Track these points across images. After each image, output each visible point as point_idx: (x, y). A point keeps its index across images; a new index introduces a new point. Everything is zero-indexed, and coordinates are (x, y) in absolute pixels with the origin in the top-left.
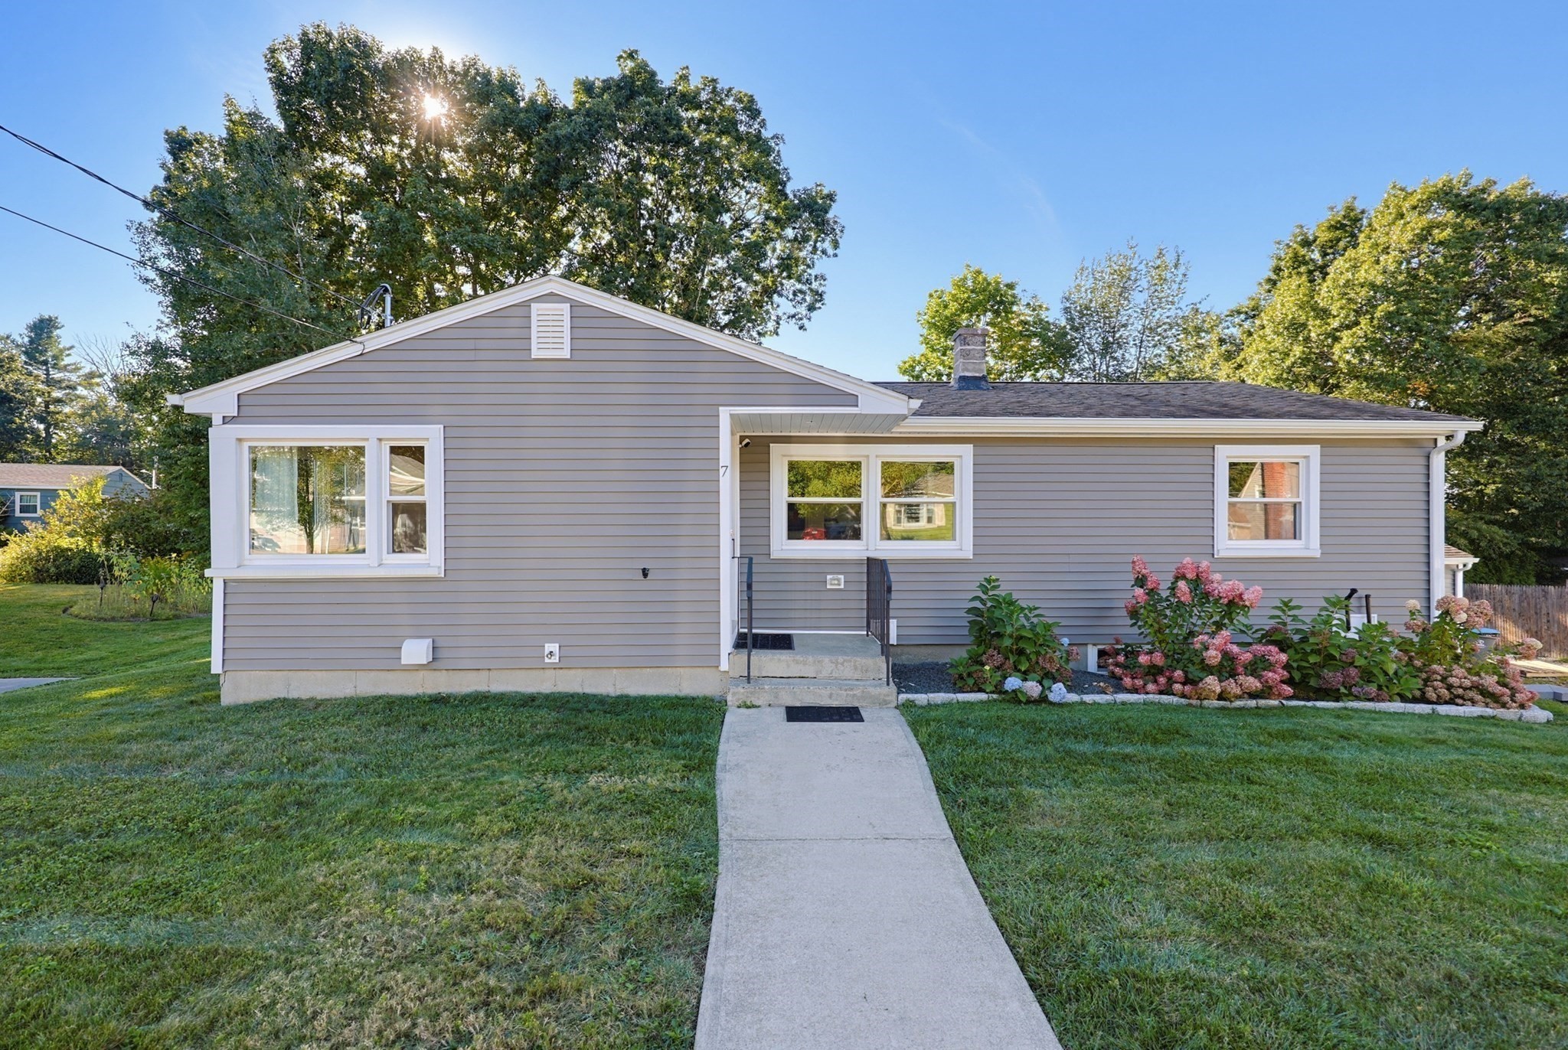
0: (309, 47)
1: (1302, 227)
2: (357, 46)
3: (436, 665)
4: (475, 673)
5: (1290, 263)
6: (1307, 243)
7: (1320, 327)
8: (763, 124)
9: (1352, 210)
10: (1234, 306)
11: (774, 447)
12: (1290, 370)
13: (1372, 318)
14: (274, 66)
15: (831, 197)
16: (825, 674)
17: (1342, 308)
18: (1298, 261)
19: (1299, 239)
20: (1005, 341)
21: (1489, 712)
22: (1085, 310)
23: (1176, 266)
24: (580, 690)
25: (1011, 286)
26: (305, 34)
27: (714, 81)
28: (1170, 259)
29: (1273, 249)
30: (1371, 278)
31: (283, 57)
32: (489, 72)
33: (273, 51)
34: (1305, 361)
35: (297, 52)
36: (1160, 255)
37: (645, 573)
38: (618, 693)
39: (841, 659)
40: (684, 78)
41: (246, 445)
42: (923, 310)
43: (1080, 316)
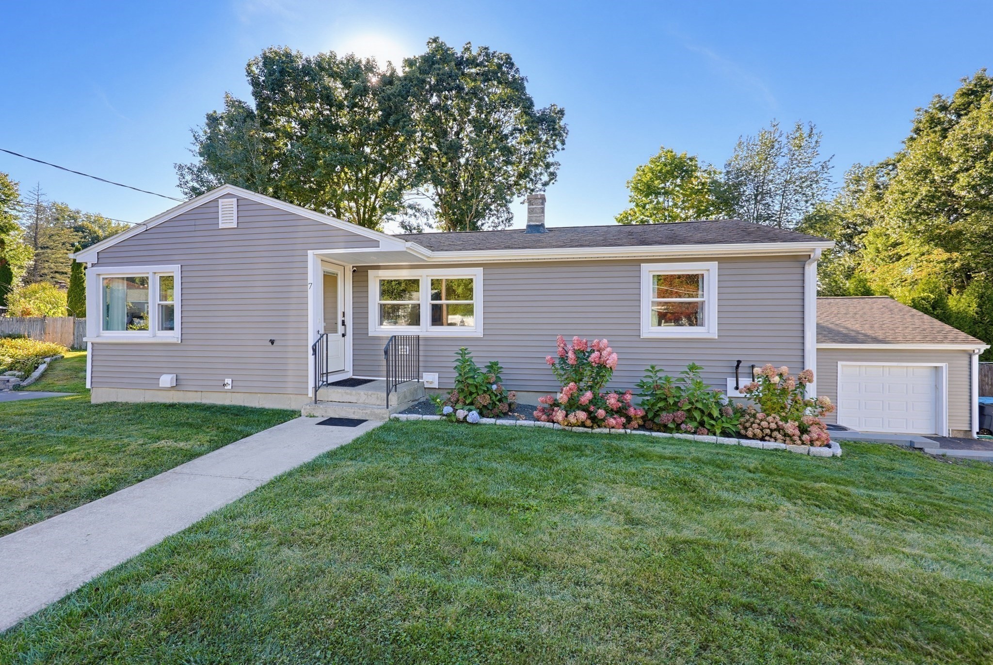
0: (268, 61)
1: (939, 96)
2: (287, 57)
3: (178, 388)
4: (195, 393)
5: (928, 124)
6: (944, 108)
7: (943, 171)
8: (517, 71)
9: (983, 79)
10: (882, 160)
11: (371, 273)
12: (918, 206)
13: (987, 162)
14: (249, 73)
15: (562, 112)
16: (361, 401)
17: (960, 156)
18: (934, 122)
19: (937, 106)
20: (687, 198)
21: (783, 446)
22: (739, 172)
23: (810, 136)
24: (242, 404)
25: (691, 159)
26: (264, 54)
27: (486, 48)
28: (806, 131)
29: (914, 116)
30: (985, 131)
31: (254, 68)
32: (360, 61)
33: (249, 65)
34: (931, 198)
35: (261, 64)
36: (799, 128)
37: (272, 342)
38: (260, 406)
39: (370, 393)
40: (467, 49)
41: (101, 277)
42: (630, 179)
43: (739, 177)
